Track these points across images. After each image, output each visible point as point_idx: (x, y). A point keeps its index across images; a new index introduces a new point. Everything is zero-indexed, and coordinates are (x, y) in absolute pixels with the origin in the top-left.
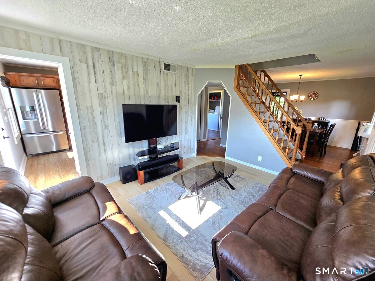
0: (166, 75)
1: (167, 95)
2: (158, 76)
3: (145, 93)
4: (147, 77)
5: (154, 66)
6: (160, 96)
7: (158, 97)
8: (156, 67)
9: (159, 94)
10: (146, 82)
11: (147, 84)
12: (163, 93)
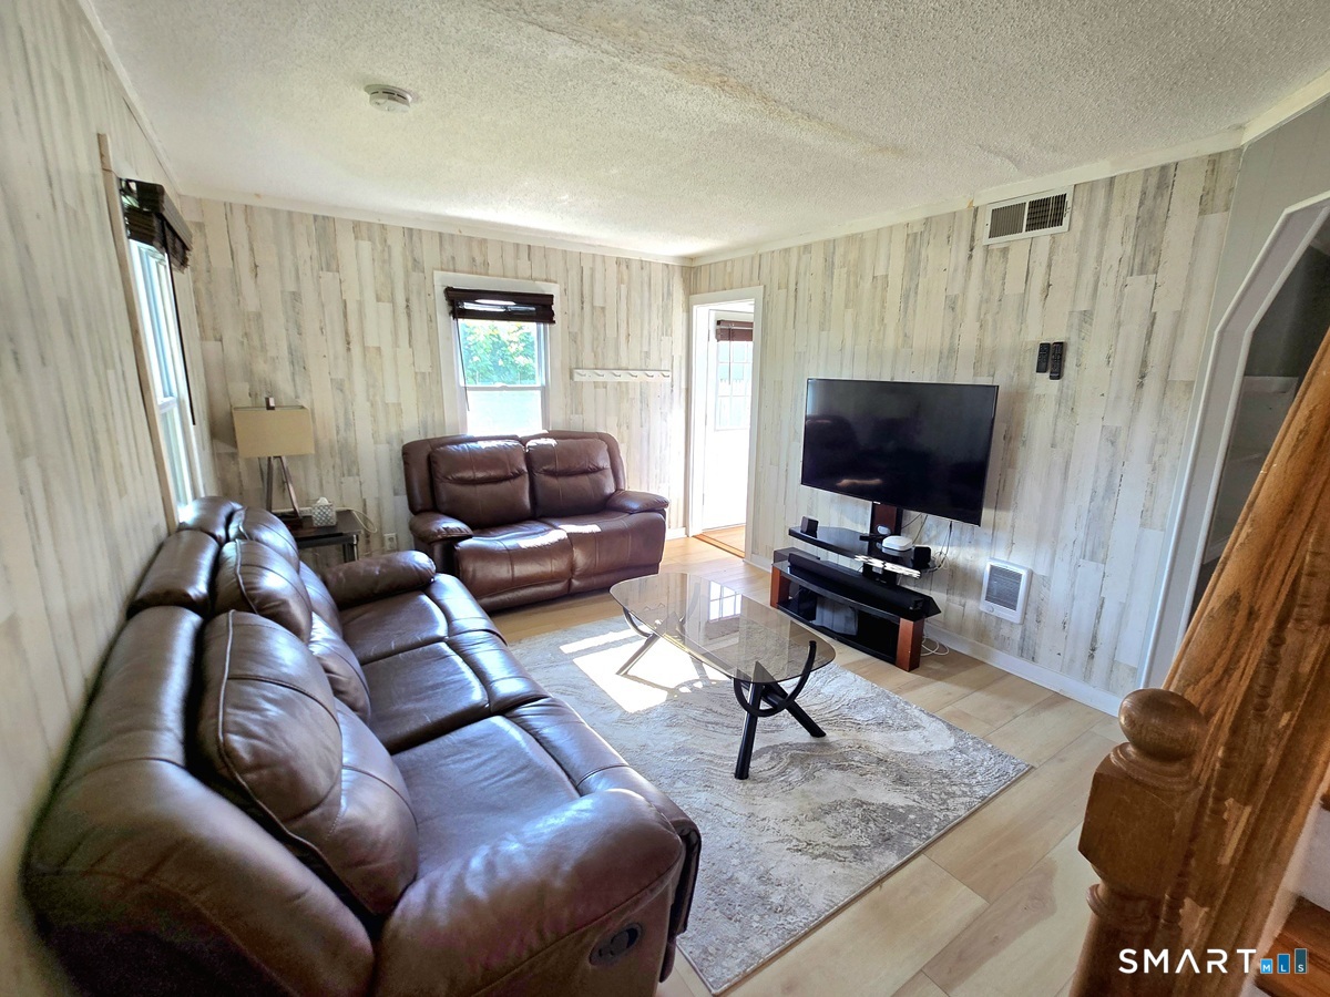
0: (996, 257)
1: (988, 342)
2: (960, 270)
3: (900, 340)
4: (913, 286)
5: (945, 238)
6: (953, 351)
7: (945, 352)
8: (954, 239)
9: (951, 344)
10: (907, 303)
11: (910, 311)
12: (968, 338)
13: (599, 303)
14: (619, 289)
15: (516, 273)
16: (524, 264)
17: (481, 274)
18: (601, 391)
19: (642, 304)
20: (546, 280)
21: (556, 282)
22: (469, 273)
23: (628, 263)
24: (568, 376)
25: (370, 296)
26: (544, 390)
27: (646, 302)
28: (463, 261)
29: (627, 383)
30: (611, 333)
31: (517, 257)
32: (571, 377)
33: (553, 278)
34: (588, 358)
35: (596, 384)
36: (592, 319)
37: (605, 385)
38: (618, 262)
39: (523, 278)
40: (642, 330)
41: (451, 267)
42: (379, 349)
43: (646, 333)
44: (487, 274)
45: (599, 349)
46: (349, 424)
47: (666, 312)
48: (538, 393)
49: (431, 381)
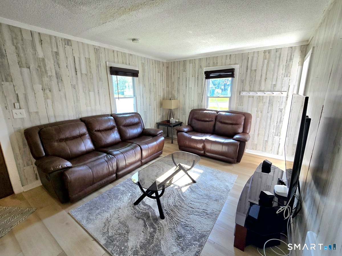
13: (254, 68)
14: (263, 62)
15: (225, 64)
16: (228, 60)
17: (215, 66)
18: (251, 99)
19: (274, 66)
20: (235, 64)
21: (238, 64)
22: (213, 66)
23: (269, 51)
24: (239, 94)
25: (191, 76)
26: (230, 98)
27: (277, 64)
28: (211, 64)
29: (263, 96)
30: (258, 78)
31: (226, 59)
32: (240, 94)
33: (237, 63)
34: (247, 88)
35: (249, 97)
36: (251, 74)
37: (253, 97)
38: (265, 52)
39: (228, 65)
40: (273, 76)
41: (208, 66)
42: (191, 88)
43: (275, 77)
44: (217, 66)
45: (252, 85)
46: (185, 104)
47: (288, 67)
48: (228, 99)
49: (201, 95)
